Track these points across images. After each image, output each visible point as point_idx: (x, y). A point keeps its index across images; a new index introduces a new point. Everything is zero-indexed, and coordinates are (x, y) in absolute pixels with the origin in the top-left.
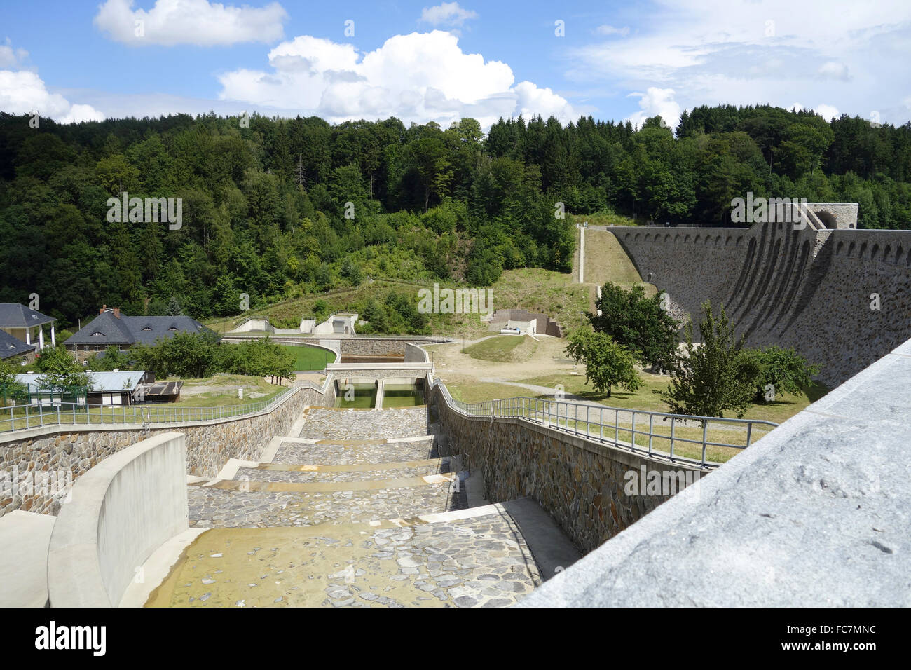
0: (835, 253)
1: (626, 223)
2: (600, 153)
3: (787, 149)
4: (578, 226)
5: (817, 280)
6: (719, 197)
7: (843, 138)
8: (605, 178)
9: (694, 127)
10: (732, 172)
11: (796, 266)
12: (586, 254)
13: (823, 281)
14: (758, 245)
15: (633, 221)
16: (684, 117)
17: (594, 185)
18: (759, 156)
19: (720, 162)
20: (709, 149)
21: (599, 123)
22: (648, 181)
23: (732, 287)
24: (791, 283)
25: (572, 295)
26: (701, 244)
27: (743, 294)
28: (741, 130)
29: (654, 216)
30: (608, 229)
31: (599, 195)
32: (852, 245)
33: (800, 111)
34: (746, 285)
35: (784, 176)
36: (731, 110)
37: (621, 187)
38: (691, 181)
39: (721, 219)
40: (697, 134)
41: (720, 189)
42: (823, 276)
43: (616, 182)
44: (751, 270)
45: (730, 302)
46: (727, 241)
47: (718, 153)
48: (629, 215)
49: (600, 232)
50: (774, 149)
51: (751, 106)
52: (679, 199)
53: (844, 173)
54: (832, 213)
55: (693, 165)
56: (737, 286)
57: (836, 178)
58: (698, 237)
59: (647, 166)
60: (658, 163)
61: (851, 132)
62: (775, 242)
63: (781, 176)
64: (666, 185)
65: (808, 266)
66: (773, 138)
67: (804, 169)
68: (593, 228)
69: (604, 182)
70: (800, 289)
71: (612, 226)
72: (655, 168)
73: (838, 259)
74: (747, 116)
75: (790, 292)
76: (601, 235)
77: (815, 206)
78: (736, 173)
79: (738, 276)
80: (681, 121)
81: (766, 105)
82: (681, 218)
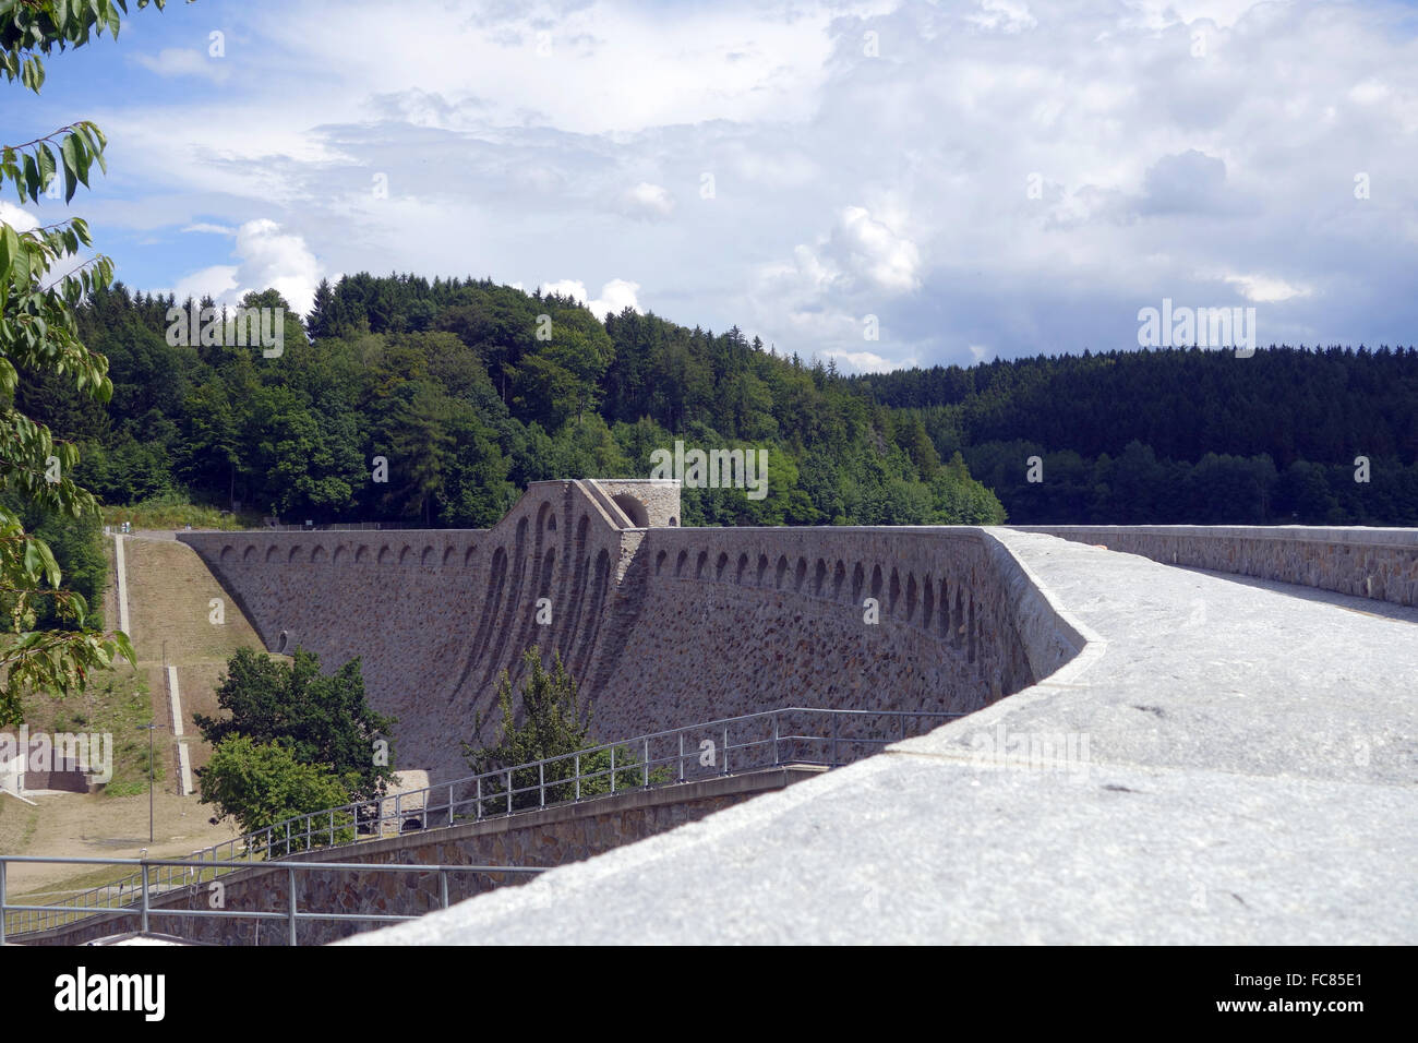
0: (654, 573)
1: (218, 524)
2: (152, 366)
3: (533, 370)
4: (107, 531)
5: (625, 626)
6: (414, 465)
7: (629, 353)
8: (164, 423)
9: (346, 316)
10: (436, 415)
11: (587, 600)
12: (131, 594)
13: (638, 627)
14: (511, 562)
15: (233, 517)
16: (322, 295)
17: (140, 437)
18: (484, 384)
19: (412, 393)
20: (387, 367)
21: (138, 299)
22: (262, 430)
23: (465, 651)
24: (580, 633)
25: (109, 691)
26: (393, 564)
27: (488, 662)
28: (443, 329)
29: (279, 507)
30: (180, 538)
31: (153, 461)
32: (683, 556)
33: (550, 297)
34: (492, 644)
35: (534, 425)
36: (418, 285)
37: (202, 444)
38: (355, 430)
39: (419, 511)
40: (355, 332)
41: (414, 448)
42: (634, 617)
43: (187, 429)
44: (501, 613)
45: (462, 680)
46: (446, 557)
47: (406, 375)
48: (223, 504)
49: (161, 544)
50: (511, 371)
51: (455, 280)
52: (332, 471)
53: (635, 420)
54: (640, 499)
55: (355, 399)
56: (475, 646)
57: (624, 429)
58: (385, 549)
59: (262, 399)
60: (284, 392)
61: (642, 342)
62: (544, 555)
63: (526, 424)
64: (303, 440)
65: (610, 599)
66: (504, 348)
67: (567, 411)
68: (143, 535)
69: (160, 432)
70: (598, 643)
71: (188, 530)
72: (277, 404)
73: (660, 581)
74: (451, 302)
75: (581, 649)
76: (164, 550)
77: (610, 484)
78: (445, 417)
79: (473, 628)
80: (316, 303)
81: (486, 280)
82: (338, 510)
